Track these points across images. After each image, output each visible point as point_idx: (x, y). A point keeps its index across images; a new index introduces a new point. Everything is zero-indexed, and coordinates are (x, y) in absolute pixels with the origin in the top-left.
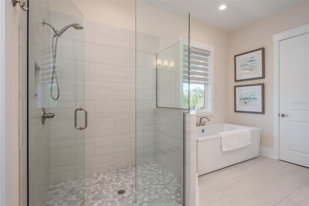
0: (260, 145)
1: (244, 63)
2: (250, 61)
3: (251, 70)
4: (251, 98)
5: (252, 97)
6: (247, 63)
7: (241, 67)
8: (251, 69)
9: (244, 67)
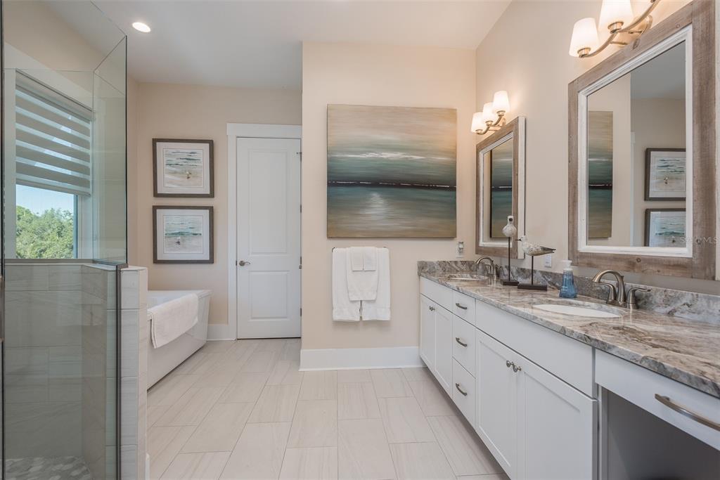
0: (209, 323)
1: (174, 161)
2: (187, 159)
3: (188, 178)
4: (188, 234)
5: (191, 231)
6: (180, 162)
7: (168, 167)
8: (190, 176)
9: (174, 169)
